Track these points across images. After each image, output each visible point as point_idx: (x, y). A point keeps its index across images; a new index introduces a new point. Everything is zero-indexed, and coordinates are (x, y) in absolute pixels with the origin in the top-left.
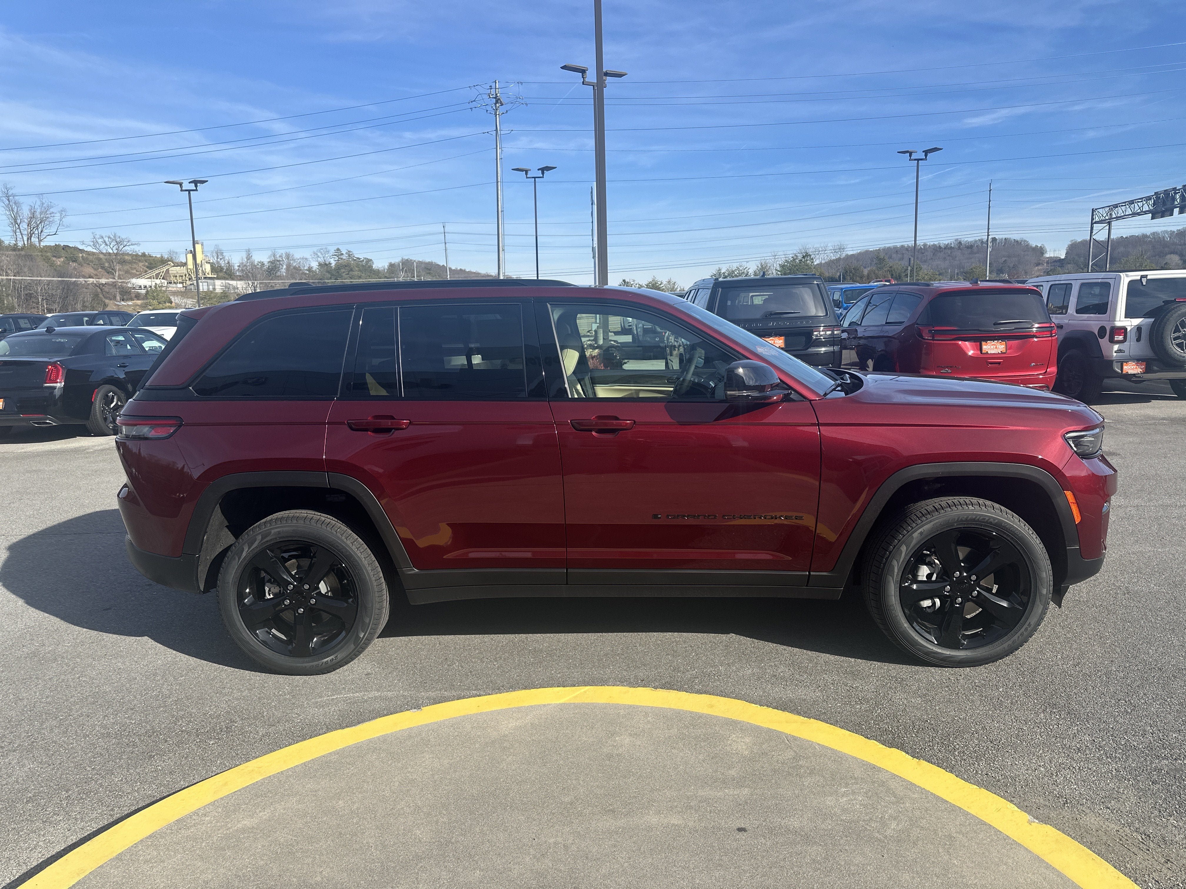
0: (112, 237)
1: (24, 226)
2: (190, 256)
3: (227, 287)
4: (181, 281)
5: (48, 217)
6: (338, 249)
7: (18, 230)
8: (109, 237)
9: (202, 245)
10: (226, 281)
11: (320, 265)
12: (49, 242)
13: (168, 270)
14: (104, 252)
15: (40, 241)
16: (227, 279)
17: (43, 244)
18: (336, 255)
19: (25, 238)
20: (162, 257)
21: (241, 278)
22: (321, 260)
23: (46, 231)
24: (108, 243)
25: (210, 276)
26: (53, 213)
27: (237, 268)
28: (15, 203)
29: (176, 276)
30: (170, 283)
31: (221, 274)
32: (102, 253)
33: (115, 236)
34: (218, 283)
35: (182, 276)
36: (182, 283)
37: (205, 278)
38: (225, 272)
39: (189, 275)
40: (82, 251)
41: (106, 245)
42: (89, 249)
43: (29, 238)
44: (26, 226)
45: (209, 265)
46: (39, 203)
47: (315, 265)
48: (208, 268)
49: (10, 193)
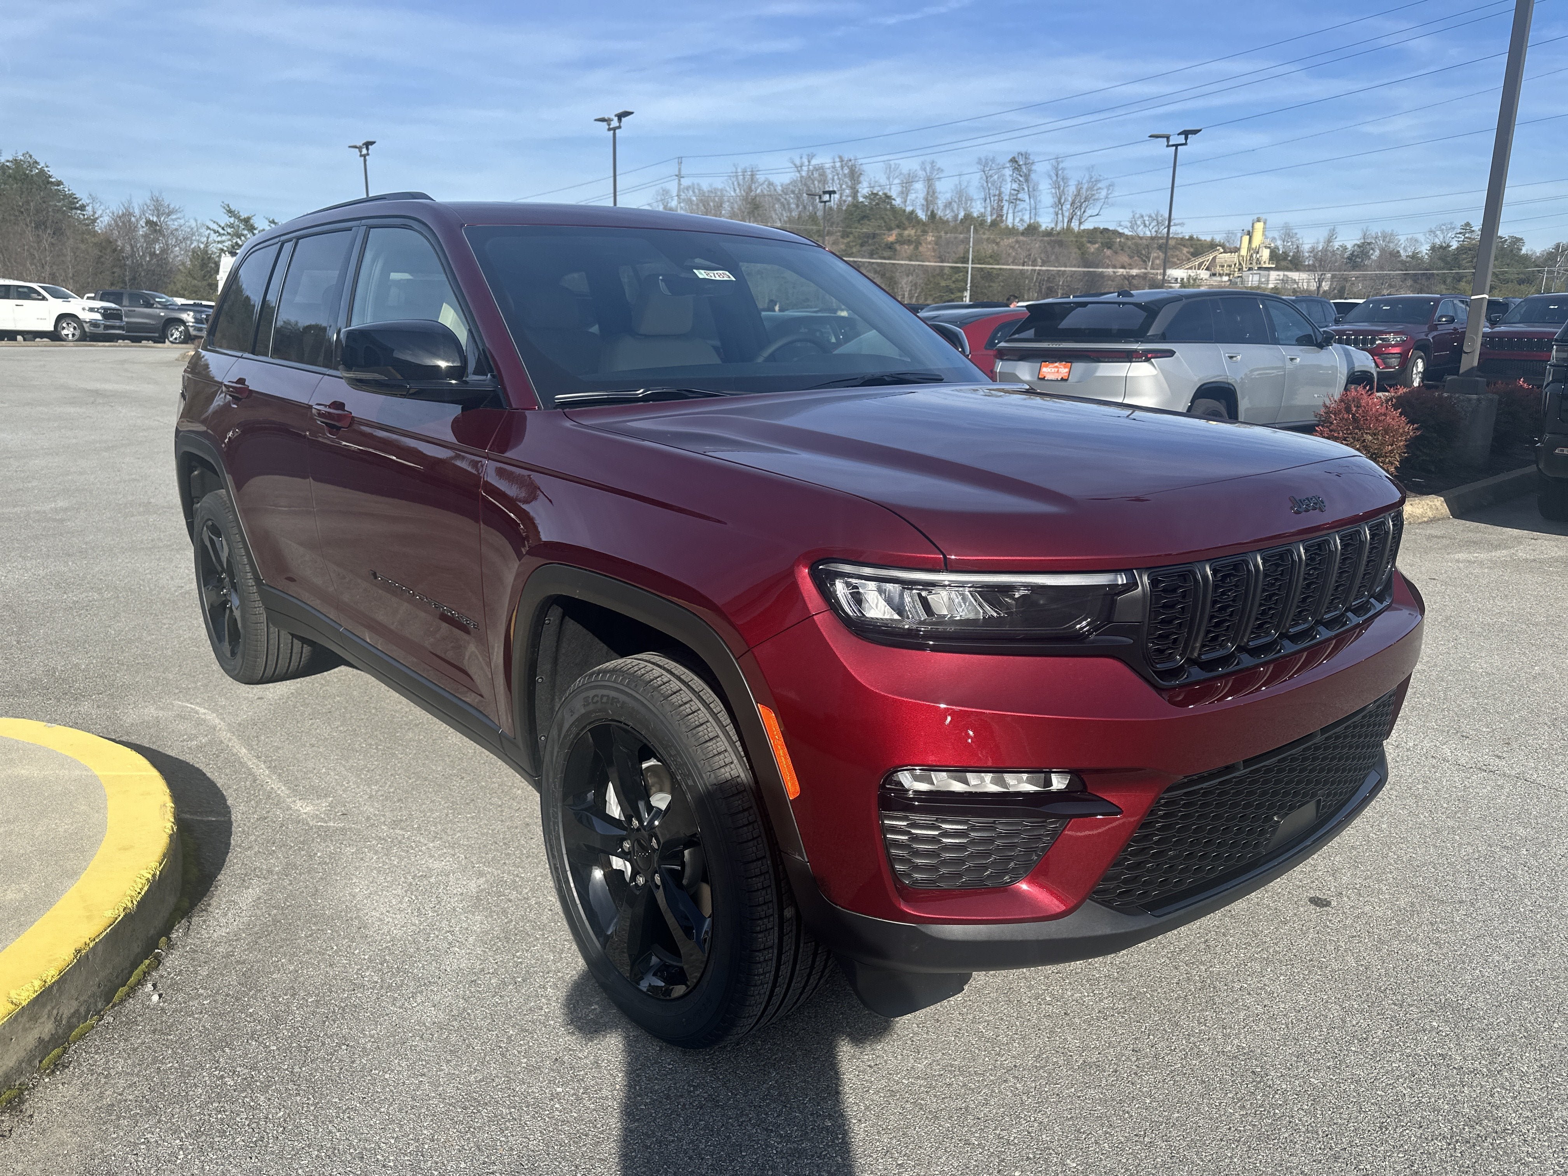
0: (1154, 216)
1: (1067, 206)
2: (1246, 239)
3: (1284, 281)
4: (1228, 272)
5: (1093, 195)
6: (1468, 224)
7: (1060, 212)
8: (1150, 216)
9: (1265, 223)
10: (1286, 273)
11: (1433, 248)
12: (1088, 225)
13: (1214, 258)
14: (1141, 234)
15: (1080, 223)
16: (1290, 270)
17: (1082, 227)
18: (1460, 233)
19: (1066, 220)
20: (1213, 240)
21: (1310, 269)
22: (1437, 242)
23: (1089, 212)
24: (1147, 223)
25: (1267, 265)
26: (1100, 188)
27: (1307, 254)
28: (1063, 179)
29: (1223, 266)
30: (1214, 275)
31: (1283, 263)
32: (1139, 237)
33: (1157, 216)
34: (1274, 275)
35: (1230, 266)
36: (1229, 275)
37: (1259, 268)
38: (1290, 261)
39: (1240, 264)
40: (1121, 235)
41: (1145, 226)
42: (1127, 232)
43: (1070, 221)
44: (1069, 206)
45: (1268, 250)
46: (1087, 177)
47: (1424, 249)
48: (1265, 254)
49: (1060, 167)
